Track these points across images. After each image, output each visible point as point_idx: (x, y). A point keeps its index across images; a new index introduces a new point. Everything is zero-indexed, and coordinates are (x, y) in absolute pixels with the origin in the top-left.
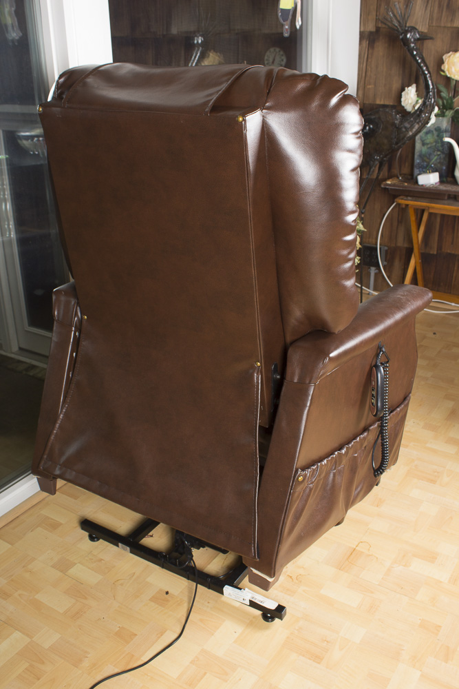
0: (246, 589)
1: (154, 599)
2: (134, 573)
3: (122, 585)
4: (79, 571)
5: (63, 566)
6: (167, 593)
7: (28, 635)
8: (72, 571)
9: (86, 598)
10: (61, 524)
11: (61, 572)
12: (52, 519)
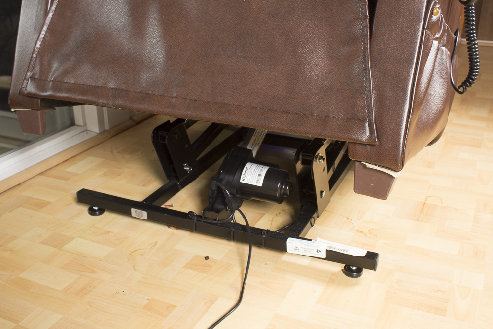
0: (319, 239)
1: (190, 266)
2: (157, 242)
3: (142, 254)
4: (79, 245)
5: (58, 242)
6: (207, 258)
7: (11, 320)
8: (70, 246)
9: (94, 272)
10: (49, 203)
11: (55, 247)
12: (37, 199)
